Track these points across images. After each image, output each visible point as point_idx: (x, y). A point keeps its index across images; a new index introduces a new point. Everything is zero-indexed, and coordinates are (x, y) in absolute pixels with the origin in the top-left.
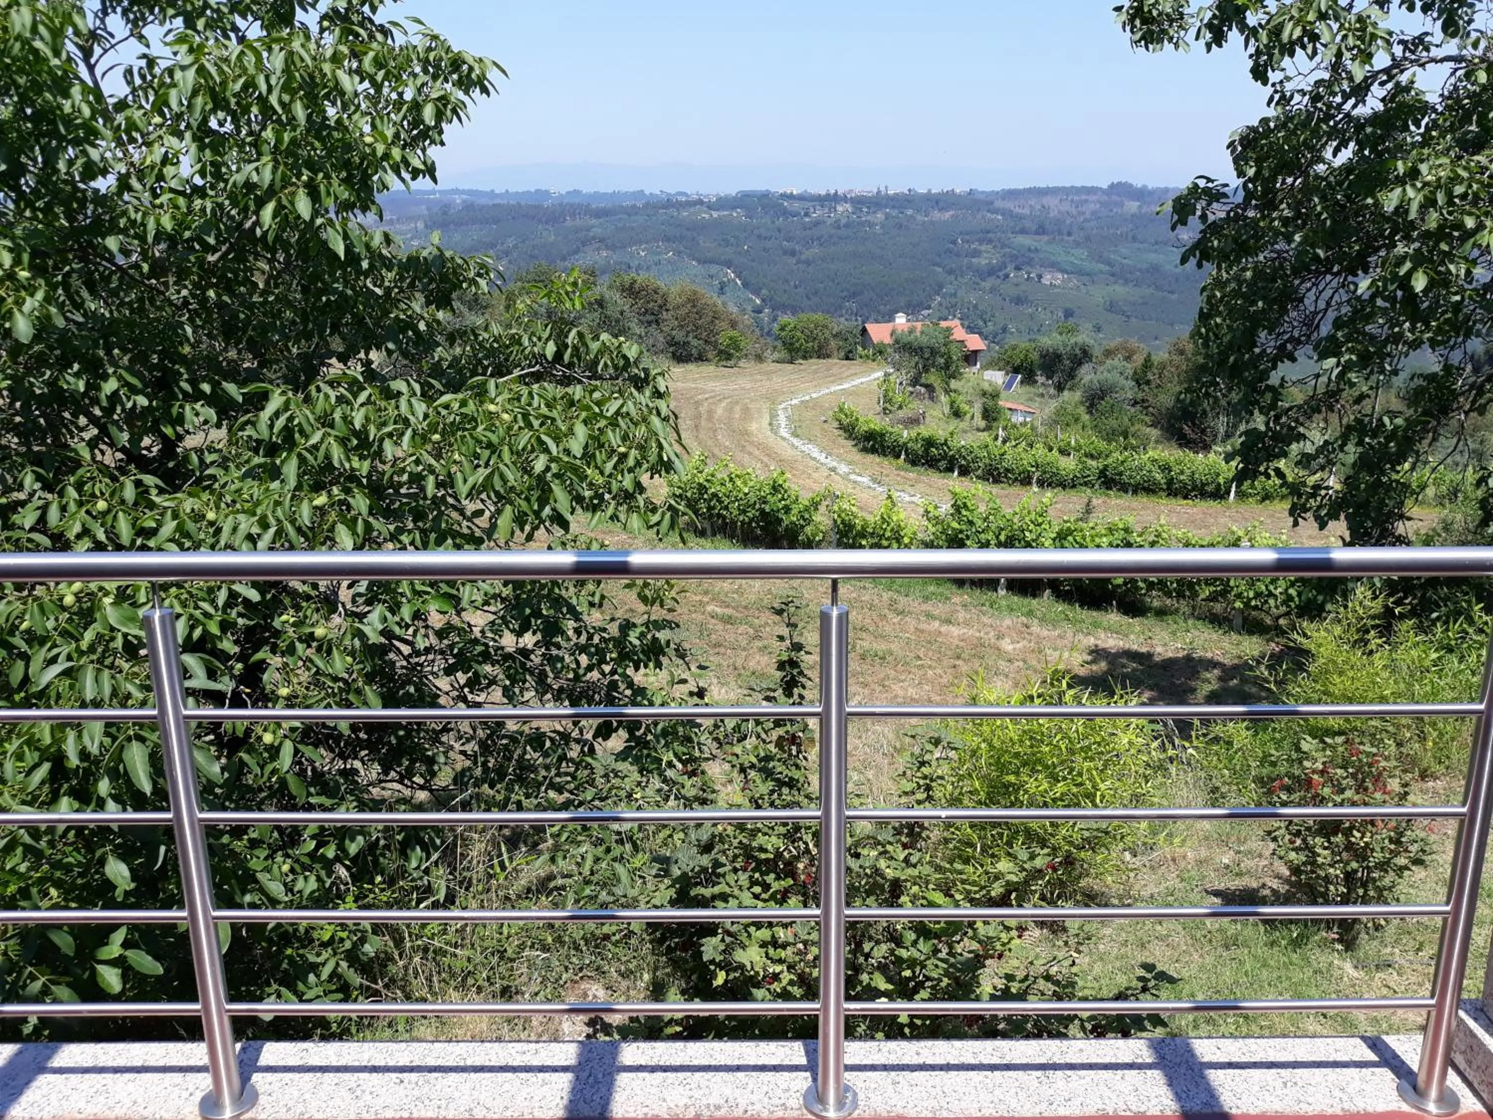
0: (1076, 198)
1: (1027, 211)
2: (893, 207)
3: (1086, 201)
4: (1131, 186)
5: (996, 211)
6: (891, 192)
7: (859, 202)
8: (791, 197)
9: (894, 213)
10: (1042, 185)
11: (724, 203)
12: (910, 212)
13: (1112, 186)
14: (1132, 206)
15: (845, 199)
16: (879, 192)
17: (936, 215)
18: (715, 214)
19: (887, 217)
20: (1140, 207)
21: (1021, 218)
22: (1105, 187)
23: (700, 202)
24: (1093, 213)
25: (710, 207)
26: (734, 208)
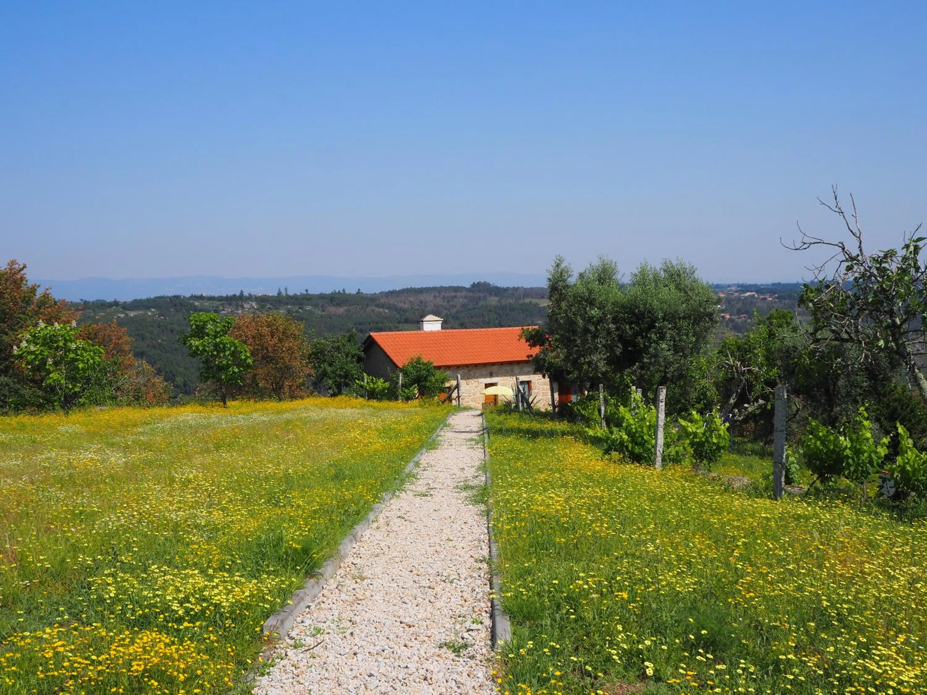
0: (447, 295)
1: (406, 306)
2: (294, 304)
3: (455, 297)
4: (489, 284)
5: (383, 306)
6: (291, 293)
7: (263, 300)
8: (201, 298)
9: (296, 308)
10: (418, 285)
11: (137, 305)
12: (308, 308)
13: (474, 285)
14: (493, 300)
15: (250, 298)
16: (280, 293)
17: (332, 310)
18: (132, 314)
19: (289, 311)
20: (499, 301)
21: (404, 311)
22: (468, 286)
23: (116, 303)
24: (463, 306)
25: (126, 307)
26: (148, 308)
